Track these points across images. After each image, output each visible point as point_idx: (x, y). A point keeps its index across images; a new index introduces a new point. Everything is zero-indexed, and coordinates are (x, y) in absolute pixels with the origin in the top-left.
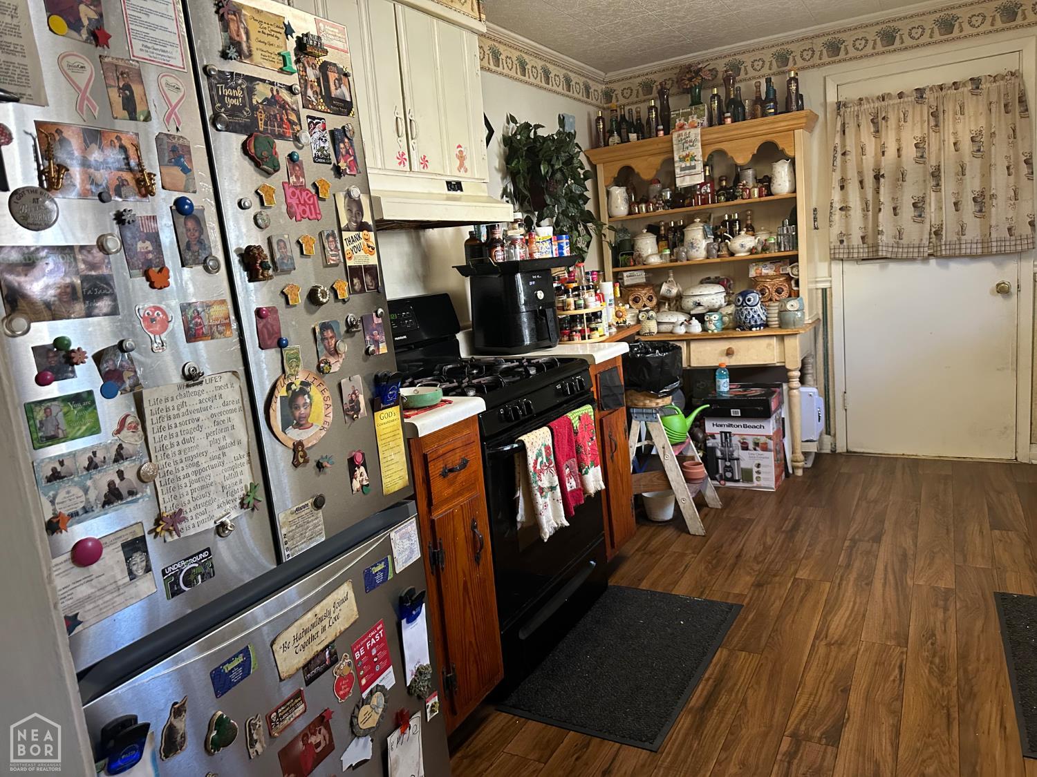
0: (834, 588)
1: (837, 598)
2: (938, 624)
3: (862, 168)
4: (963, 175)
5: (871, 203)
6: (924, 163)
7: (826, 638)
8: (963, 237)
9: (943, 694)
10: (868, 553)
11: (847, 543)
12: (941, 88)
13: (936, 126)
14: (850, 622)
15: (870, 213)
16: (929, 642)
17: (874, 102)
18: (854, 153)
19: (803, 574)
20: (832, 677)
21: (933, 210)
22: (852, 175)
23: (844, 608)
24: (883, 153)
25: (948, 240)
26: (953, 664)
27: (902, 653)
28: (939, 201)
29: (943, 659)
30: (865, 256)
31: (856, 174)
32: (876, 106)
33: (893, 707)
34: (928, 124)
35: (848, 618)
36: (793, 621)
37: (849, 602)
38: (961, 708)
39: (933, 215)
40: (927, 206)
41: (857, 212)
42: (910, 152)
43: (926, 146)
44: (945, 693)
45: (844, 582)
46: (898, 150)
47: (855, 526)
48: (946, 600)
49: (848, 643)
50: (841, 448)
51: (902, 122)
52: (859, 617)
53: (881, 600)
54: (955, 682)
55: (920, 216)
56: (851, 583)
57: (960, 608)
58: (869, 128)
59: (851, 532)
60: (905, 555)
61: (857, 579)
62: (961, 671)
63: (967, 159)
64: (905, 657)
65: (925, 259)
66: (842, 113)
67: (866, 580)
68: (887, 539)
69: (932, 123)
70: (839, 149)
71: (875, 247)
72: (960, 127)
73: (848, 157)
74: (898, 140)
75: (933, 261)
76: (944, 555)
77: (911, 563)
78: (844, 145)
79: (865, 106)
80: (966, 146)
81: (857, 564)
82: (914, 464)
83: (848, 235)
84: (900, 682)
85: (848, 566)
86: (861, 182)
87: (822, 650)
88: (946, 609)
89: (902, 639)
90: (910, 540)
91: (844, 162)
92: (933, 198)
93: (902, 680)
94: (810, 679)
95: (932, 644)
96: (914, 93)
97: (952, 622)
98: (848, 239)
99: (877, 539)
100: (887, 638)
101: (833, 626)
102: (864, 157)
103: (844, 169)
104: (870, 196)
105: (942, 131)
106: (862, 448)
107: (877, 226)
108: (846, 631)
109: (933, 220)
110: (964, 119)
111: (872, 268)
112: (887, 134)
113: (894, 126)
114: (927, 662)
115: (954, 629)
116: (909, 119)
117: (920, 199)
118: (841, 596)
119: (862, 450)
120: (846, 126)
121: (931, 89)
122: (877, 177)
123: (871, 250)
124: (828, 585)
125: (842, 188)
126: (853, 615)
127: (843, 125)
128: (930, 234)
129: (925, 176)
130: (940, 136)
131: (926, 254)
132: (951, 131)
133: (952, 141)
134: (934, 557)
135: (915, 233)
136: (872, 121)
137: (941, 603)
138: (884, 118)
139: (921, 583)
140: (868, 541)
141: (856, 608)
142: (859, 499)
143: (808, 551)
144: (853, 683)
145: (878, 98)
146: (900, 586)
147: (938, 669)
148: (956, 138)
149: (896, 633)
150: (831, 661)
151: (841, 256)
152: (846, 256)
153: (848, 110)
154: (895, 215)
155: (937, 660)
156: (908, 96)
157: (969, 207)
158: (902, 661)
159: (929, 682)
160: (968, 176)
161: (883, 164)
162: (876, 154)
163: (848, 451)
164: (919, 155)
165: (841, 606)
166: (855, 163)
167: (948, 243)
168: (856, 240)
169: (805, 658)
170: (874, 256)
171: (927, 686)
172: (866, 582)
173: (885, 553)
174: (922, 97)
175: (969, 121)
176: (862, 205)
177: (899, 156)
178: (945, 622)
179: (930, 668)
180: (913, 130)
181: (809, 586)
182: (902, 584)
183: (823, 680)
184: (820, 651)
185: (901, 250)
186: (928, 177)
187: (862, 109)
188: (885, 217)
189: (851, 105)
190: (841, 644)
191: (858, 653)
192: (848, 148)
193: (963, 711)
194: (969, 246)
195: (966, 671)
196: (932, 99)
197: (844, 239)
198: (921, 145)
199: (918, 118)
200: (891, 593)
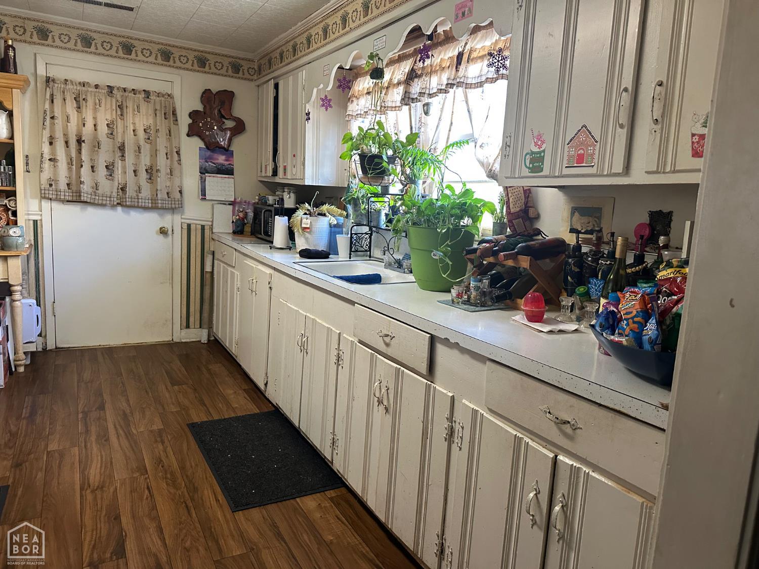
0: (82, 451)
1: (87, 456)
2: (161, 453)
3: (68, 132)
4: (140, 153)
5: (74, 159)
6: (113, 139)
7: (89, 487)
8: (140, 195)
9: (179, 494)
10: (99, 419)
11: (80, 416)
12: (125, 90)
13: (122, 115)
14: (103, 470)
15: (74, 167)
16: (160, 466)
17: (76, 86)
18: (60, 118)
19: (53, 447)
20: (104, 513)
21: (120, 173)
22: (59, 135)
23: (95, 462)
24: (84, 125)
25: (130, 195)
26: (178, 475)
27: (146, 479)
28: (124, 168)
29: (172, 473)
30: (70, 199)
31: (62, 135)
32: (78, 88)
33: (152, 516)
34: (116, 112)
35: (101, 467)
36: (58, 483)
37: (97, 456)
38: (192, 499)
39: (120, 176)
40: (115, 169)
41: (64, 164)
42: (103, 129)
43: (115, 127)
44: (180, 494)
45: (89, 445)
46: (95, 125)
47: (82, 402)
48: (161, 437)
49: (107, 484)
50: (51, 346)
51: (98, 106)
52: (108, 465)
53: (120, 449)
54: (183, 485)
55: (111, 175)
56: (94, 444)
57: (172, 439)
58: (72, 103)
59: (80, 408)
60: (125, 414)
61: (96, 440)
62: (185, 477)
63: (142, 142)
64: (148, 480)
65: (113, 206)
66: (50, 86)
67: (104, 438)
68: (108, 406)
69: (119, 113)
70: (48, 113)
71: (79, 193)
72: (137, 121)
73: (56, 121)
74: (95, 118)
75: (119, 208)
76: (150, 409)
77: (131, 419)
78: (52, 111)
79: (70, 86)
80: (141, 133)
81: (93, 429)
82: (109, 351)
83: (56, 181)
84: (151, 498)
85: (87, 431)
86: (67, 142)
87: (89, 497)
88: (163, 442)
89: (143, 470)
90: (124, 404)
91: (53, 125)
92: (120, 164)
93: (151, 495)
94: (88, 521)
95: (162, 467)
96: (106, 87)
97: (169, 449)
98: (56, 184)
99: (102, 408)
100: (132, 472)
101: (91, 478)
102: (69, 124)
103: (52, 129)
104: (74, 154)
105: (125, 119)
106: (68, 344)
107: (80, 178)
108: (102, 477)
109: (120, 180)
110: (140, 115)
111: (75, 209)
112: (87, 111)
113: (91, 107)
114: (163, 479)
115: (172, 453)
116: (103, 105)
117: (111, 164)
118: (90, 454)
119: (68, 346)
120: (55, 97)
121: (118, 89)
122: (80, 141)
123: (75, 194)
124: (76, 449)
125: (51, 143)
126: (103, 465)
127: (52, 95)
128: (118, 189)
129: (114, 147)
130: (124, 123)
131: (115, 203)
132: (131, 122)
133: (132, 128)
134: (144, 411)
135: (106, 187)
136: (75, 98)
137: (159, 439)
138: (84, 99)
139: (142, 430)
140: (96, 410)
141: (104, 460)
142: (78, 383)
143: (51, 428)
144: (120, 511)
145: (80, 83)
146: (129, 435)
147: (171, 481)
148: (134, 127)
149: (137, 467)
150: (99, 501)
151: (51, 196)
152: (54, 197)
153: (56, 85)
154: (93, 171)
155: (169, 476)
156: (101, 89)
157: (143, 175)
158: (148, 484)
159: (168, 491)
160: (142, 154)
161: (84, 133)
162: (78, 125)
163: (56, 348)
164: (110, 132)
165: (92, 461)
166: (61, 127)
167: (130, 197)
168: (62, 186)
169: (79, 507)
170: (77, 199)
171: (169, 495)
172: (105, 439)
173: (110, 416)
174: (111, 92)
175: (143, 118)
176: (67, 160)
177: (96, 130)
178: (165, 451)
179: (166, 482)
180: (105, 114)
181: (62, 455)
182: (130, 434)
183: (98, 518)
184: (88, 498)
185: (97, 198)
186: (116, 149)
187: (67, 87)
188: (85, 171)
189: (58, 82)
190: (102, 487)
191: (116, 489)
192: (56, 115)
193: (194, 500)
194: (143, 201)
195: (187, 476)
196: (118, 96)
197: (53, 183)
198: (111, 126)
199: (108, 106)
200: (125, 443)
